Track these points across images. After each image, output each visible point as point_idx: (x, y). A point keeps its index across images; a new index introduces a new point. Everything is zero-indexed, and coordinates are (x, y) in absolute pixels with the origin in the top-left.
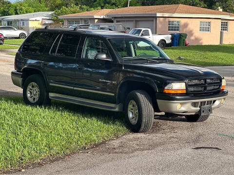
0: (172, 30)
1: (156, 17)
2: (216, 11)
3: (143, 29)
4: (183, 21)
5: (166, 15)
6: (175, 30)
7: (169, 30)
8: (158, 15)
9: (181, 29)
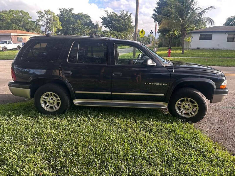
0: (19, 41)
1: (11, 35)
2: (33, 33)
3: (8, 41)
4: (24, 37)
5: (16, 34)
6: (21, 41)
7: (18, 41)
8: (12, 34)
9: (23, 40)
